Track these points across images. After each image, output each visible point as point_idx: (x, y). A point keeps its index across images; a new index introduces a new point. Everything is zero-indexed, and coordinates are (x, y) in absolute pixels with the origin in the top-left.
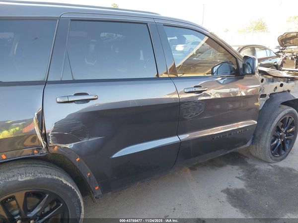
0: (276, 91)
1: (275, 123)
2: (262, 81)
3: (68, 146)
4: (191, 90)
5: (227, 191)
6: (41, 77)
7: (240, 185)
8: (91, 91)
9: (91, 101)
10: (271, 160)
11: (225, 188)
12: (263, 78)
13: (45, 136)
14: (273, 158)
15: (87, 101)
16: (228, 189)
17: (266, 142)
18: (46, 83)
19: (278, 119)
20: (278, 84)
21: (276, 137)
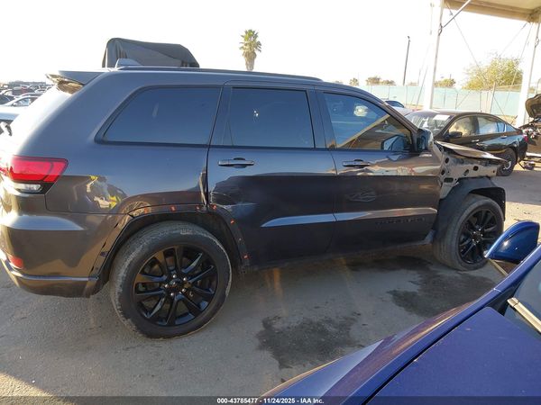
0: (468, 176)
1: (465, 216)
2: (447, 161)
3: (225, 207)
4: (351, 164)
5: (395, 293)
6: (204, 142)
7: (413, 288)
8: (248, 157)
9: (248, 167)
10: (460, 266)
11: (392, 290)
12: (449, 157)
13: (207, 194)
14: (464, 264)
15: (244, 166)
16: (395, 291)
17: (452, 240)
18: (209, 146)
19: (468, 211)
20: (470, 166)
21: (468, 236)
